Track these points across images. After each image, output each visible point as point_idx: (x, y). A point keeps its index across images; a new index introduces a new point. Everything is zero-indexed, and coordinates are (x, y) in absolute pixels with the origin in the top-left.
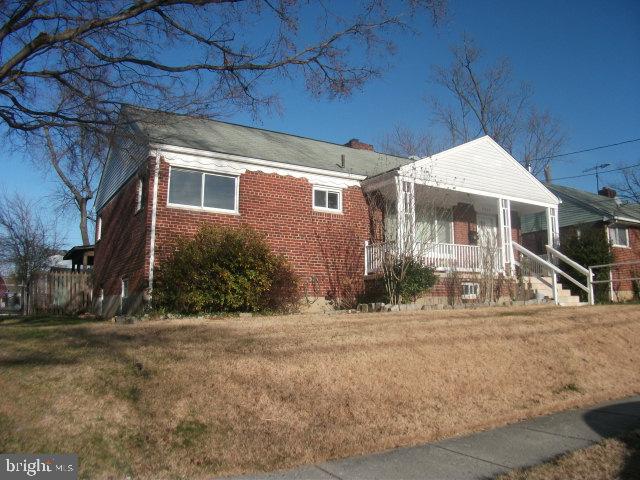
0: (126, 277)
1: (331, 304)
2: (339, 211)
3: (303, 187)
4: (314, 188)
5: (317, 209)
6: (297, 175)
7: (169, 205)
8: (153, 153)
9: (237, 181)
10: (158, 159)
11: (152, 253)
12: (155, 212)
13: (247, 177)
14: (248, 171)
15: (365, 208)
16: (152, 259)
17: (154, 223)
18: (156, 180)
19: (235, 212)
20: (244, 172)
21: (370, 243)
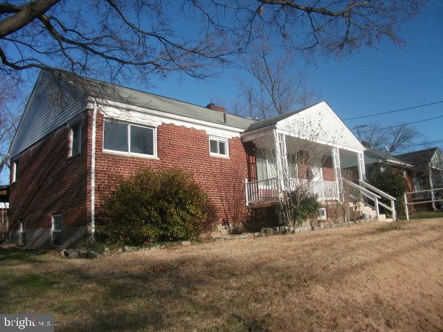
0: (58, 213)
1: (226, 228)
2: (226, 156)
3: (202, 136)
4: (210, 138)
5: (212, 154)
6: (198, 128)
7: (105, 151)
8: (91, 106)
9: (155, 132)
10: (95, 112)
11: (93, 192)
12: (94, 156)
13: (163, 129)
14: (163, 124)
15: (244, 154)
16: (93, 198)
17: (93, 166)
18: (94, 129)
19: (155, 156)
20: (160, 124)
21: (249, 180)
